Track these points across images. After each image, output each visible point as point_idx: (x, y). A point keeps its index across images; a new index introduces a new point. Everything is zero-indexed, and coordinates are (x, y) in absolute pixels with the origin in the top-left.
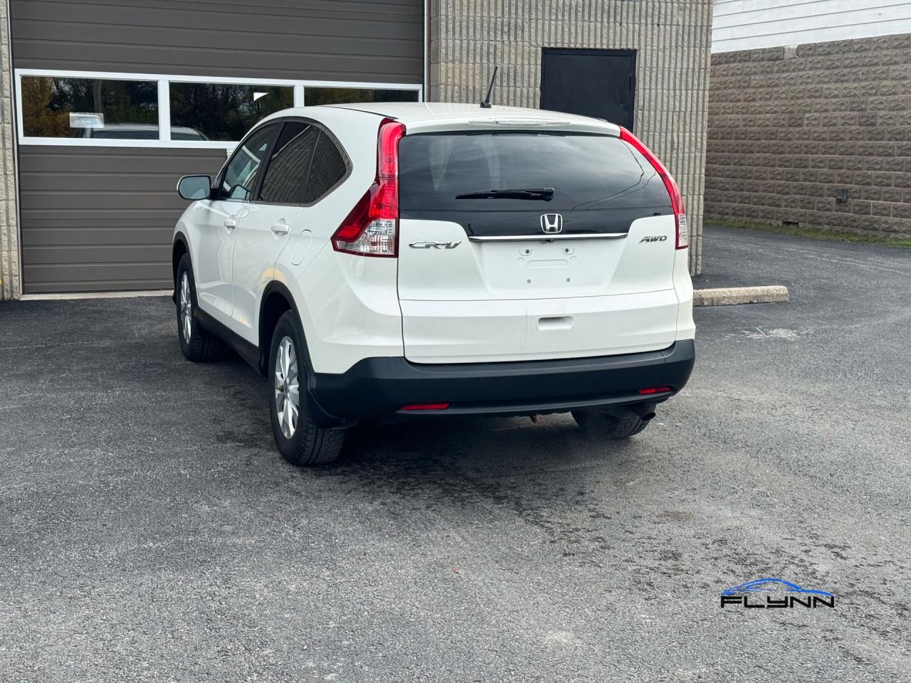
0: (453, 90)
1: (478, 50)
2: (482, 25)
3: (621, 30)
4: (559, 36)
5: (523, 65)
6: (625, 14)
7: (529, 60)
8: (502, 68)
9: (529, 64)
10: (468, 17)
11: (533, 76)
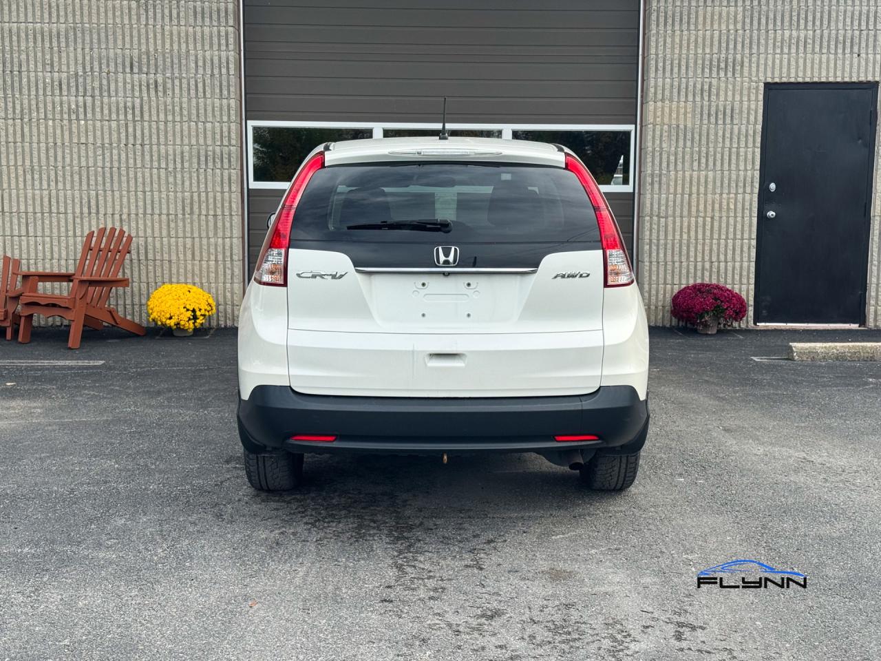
0: (662, 130)
1: (691, 88)
2: (696, 63)
3: (859, 62)
4: (785, 70)
5: (741, 102)
6: (863, 45)
7: (749, 96)
8: (717, 106)
9: (749, 100)
10: (680, 55)
11: (753, 112)
